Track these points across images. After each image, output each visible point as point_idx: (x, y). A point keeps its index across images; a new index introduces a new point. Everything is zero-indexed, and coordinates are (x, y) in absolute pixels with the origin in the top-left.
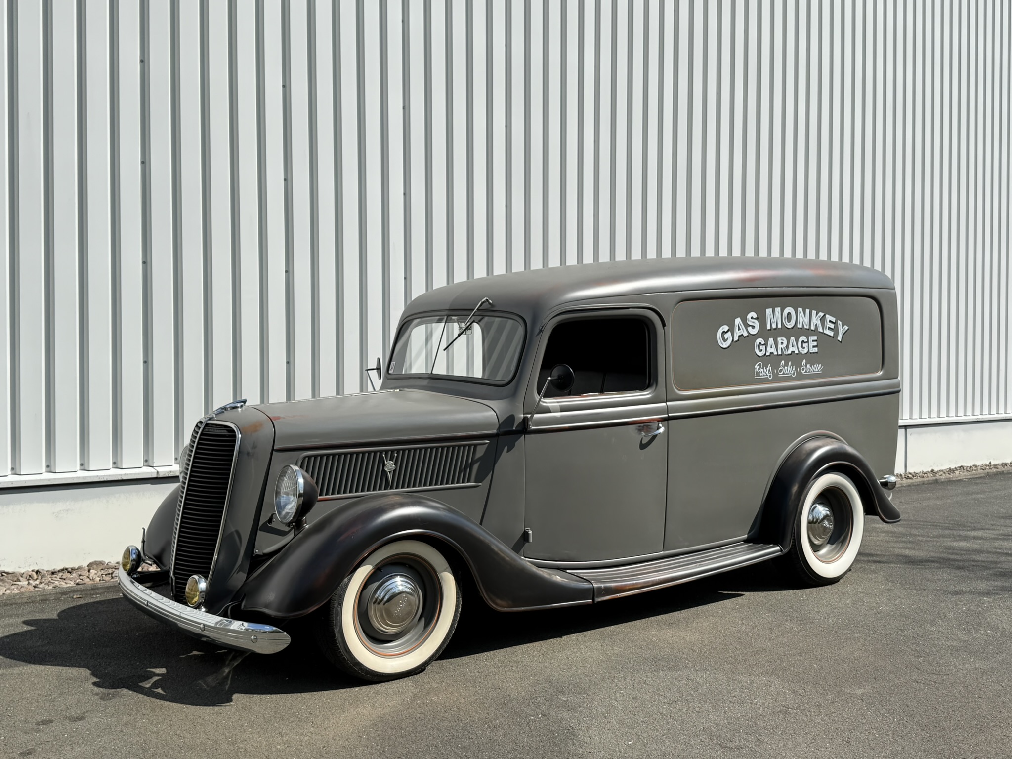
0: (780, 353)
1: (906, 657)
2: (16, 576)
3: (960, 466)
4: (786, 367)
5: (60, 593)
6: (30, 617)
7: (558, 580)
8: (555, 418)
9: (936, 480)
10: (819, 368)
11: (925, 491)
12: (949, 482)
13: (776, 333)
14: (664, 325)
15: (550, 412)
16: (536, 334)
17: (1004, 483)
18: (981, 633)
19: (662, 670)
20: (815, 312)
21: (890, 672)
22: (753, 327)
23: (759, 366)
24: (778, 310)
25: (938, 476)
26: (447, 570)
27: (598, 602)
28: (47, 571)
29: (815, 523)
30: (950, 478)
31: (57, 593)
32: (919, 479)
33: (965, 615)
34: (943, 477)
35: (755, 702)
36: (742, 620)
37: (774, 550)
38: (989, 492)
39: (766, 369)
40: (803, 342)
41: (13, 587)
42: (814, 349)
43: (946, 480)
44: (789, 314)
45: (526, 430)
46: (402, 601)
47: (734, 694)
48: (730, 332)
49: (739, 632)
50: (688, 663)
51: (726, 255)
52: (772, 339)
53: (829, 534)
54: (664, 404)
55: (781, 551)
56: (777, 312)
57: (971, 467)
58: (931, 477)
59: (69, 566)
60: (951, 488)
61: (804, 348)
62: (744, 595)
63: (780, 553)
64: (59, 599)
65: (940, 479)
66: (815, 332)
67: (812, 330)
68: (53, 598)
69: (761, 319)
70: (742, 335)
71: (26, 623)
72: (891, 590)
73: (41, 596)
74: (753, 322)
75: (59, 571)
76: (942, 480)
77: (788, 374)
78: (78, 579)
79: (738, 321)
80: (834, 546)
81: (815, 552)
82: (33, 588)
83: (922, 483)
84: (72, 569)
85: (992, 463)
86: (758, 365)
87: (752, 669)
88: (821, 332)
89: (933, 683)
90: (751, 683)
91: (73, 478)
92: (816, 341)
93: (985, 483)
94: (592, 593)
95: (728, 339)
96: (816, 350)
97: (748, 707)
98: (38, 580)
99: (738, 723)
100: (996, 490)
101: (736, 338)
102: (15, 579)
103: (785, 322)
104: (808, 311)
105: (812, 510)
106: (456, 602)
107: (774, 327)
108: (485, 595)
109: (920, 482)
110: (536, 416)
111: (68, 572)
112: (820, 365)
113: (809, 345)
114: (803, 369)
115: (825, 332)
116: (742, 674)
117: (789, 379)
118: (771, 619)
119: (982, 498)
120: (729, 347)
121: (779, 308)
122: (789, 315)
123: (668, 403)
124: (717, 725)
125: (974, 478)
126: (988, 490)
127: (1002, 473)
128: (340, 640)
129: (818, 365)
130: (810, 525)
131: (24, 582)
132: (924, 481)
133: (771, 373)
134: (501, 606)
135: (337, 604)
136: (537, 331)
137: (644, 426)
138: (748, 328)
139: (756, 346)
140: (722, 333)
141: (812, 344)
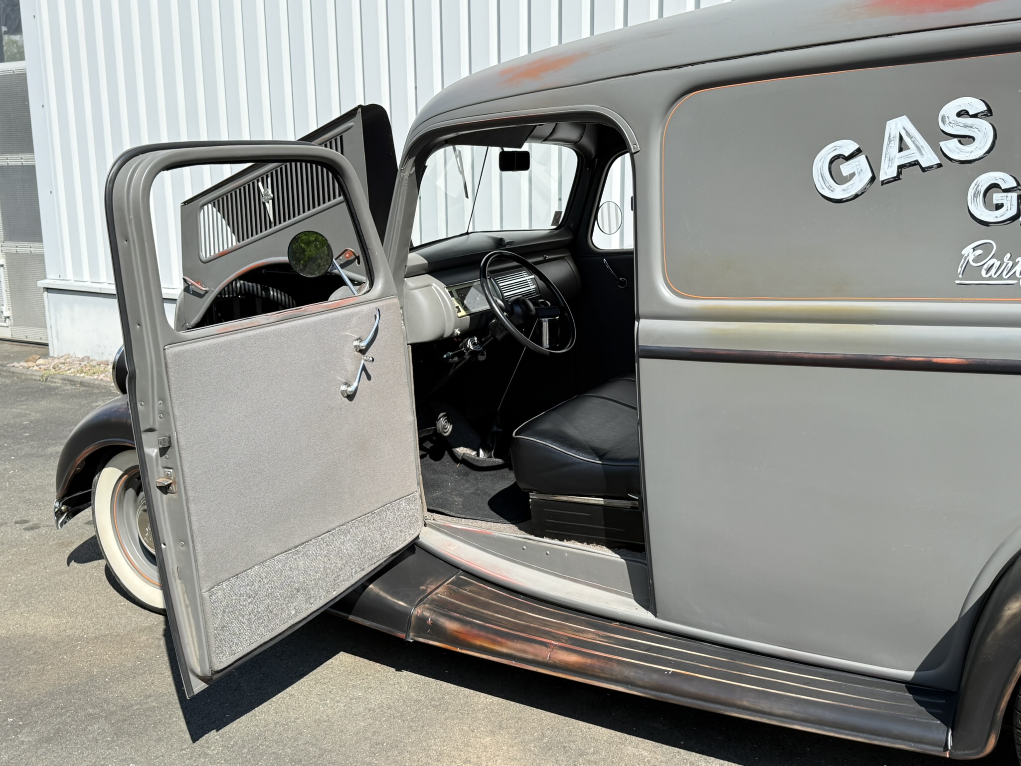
22: (965, 139)
23: (979, 252)
48: (862, 158)
70: (916, 163)
74: (966, 126)
79: (898, 125)
86: (974, 249)
95: (853, 175)
101: (887, 171)
120: (856, 196)
138: (942, 144)
139: (975, 196)
140: (831, 162)
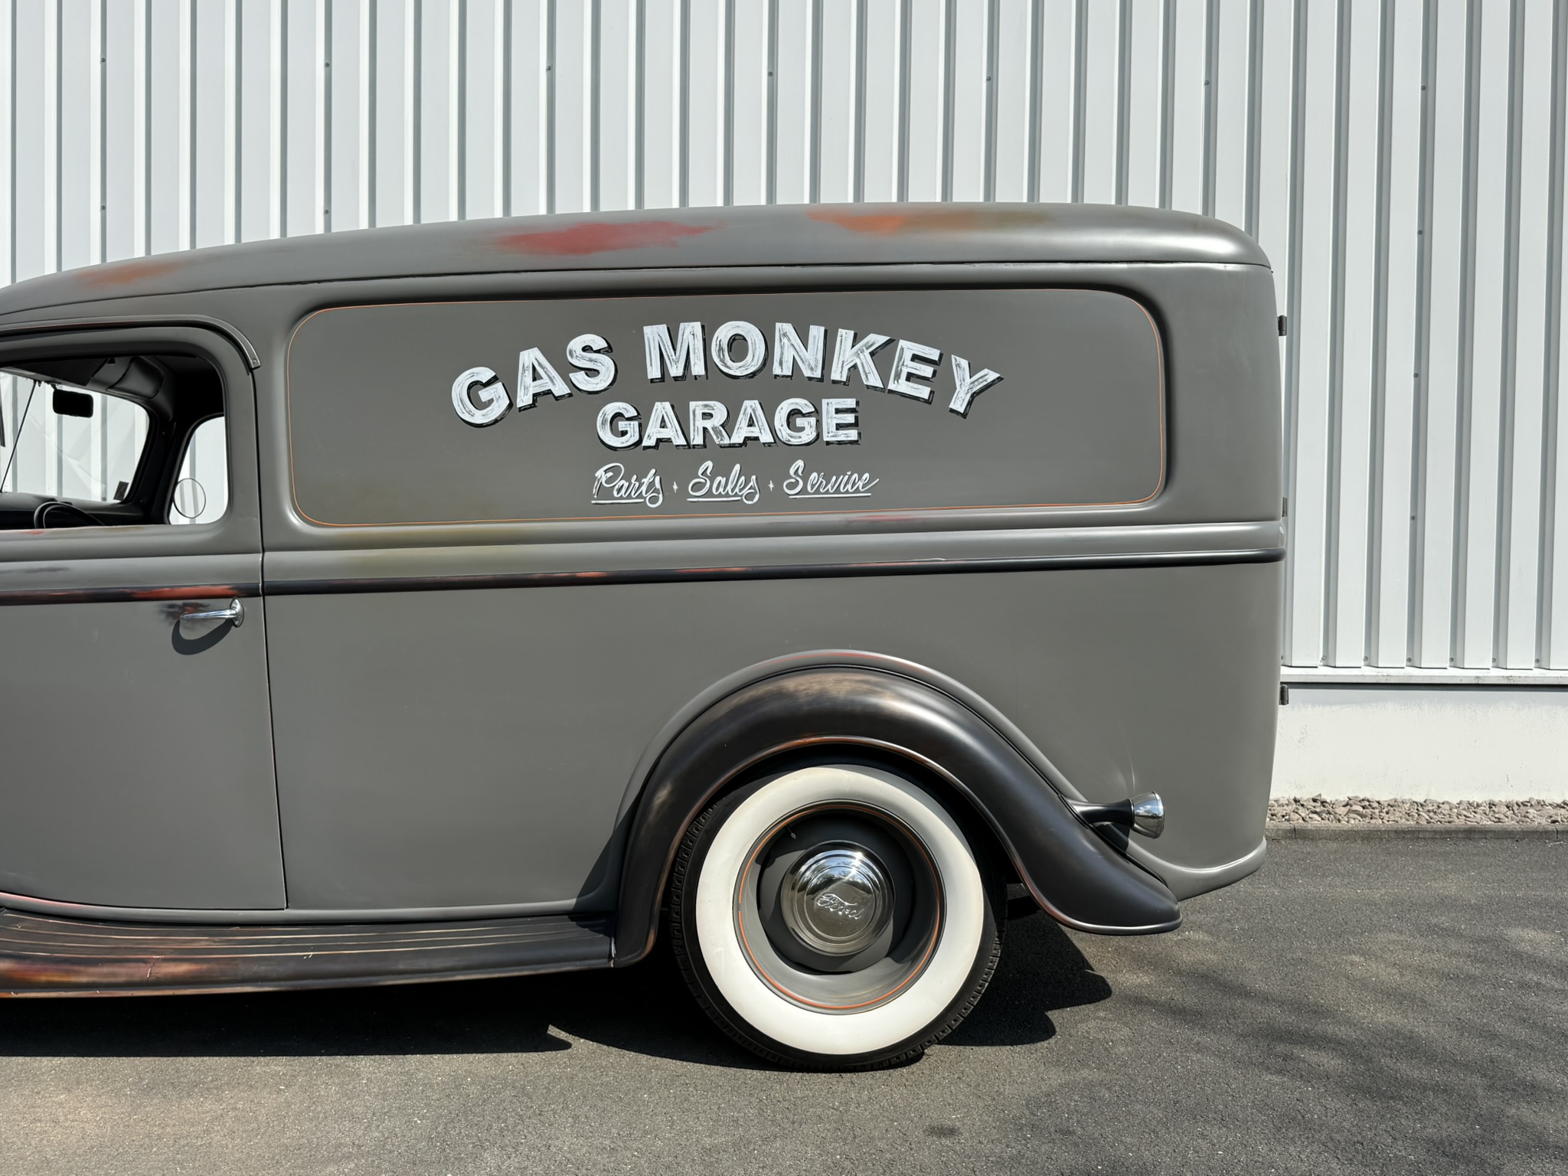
0: (698, 440)
4: (720, 479)
10: (860, 484)
13: (681, 389)
20: (851, 333)
22: (592, 372)
23: (610, 474)
24: (693, 327)
39: (639, 480)
40: (794, 413)
42: (841, 432)
44: (738, 338)
48: (499, 386)
52: (667, 405)
54: (257, 558)
56: (687, 335)
61: (800, 429)
62: (569, 1048)
66: (849, 386)
67: (836, 382)
69: (624, 351)
70: (548, 392)
74: (591, 360)
77: (727, 495)
79: (530, 357)
80: (897, 966)
86: (606, 471)
88: (875, 388)
92: (854, 411)
95: (491, 401)
96: (853, 436)
101: (524, 399)
103: (722, 361)
104: (817, 333)
107: (676, 370)
112: (867, 475)
113: (819, 422)
114: (793, 486)
115: (892, 386)
117: (730, 508)
120: (496, 421)
121: (697, 326)
122: (739, 341)
129: (856, 476)
133: (657, 491)
137: (185, 605)
138: (571, 375)
139: (603, 423)
140: (470, 387)
141: (830, 420)
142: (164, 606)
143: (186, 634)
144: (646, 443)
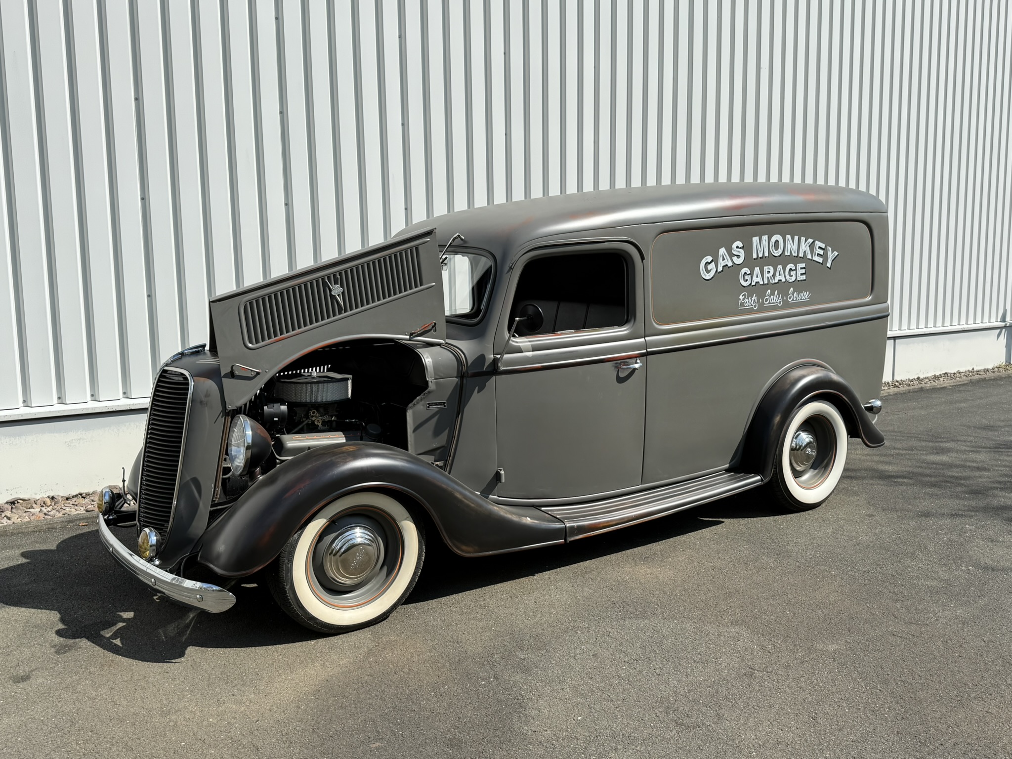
0: (766, 282)
1: (883, 601)
2: (30, 503)
3: (944, 372)
4: (772, 297)
5: (66, 521)
6: (30, 548)
7: (528, 522)
8: (527, 357)
9: (922, 388)
10: (806, 296)
11: (910, 400)
12: (934, 390)
13: (762, 262)
14: (643, 258)
15: (521, 352)
16: (506, 271)
17: (986, 390)
18: (962, 570)
19: (629, 618)
20: (804, 238)
21: (866, 621)
22: (738, 256)
23: (743, 297)
24: (765, 238)
25: (923, 385)
26: (408, 519)
27: (570, 542)
28: (62, 497)
29: (798, 450)
30: (935, 386)
31: (63, 522)
32: (906, 388)
33: (946, 547)
34: (928, 385)
35: (720, 662)
36: (718, 554)
37: (754, 480)
38: (973, 400)
39: (751, 299)
40: (791, 270)
41: (25, 514)
42: (802, 276)
43: (931, 388)
44: (777, 241)
45: (497, 371)
46: (359, 554)
47: (699, 651)
48: (713, 263)
49: (713, 568)
50: (657, 609)
51: (712, 181)
52: (758, 268)
53: (812, 461)
54: (643, 340)
55: (762, 480)
56: (764, 241)
57: (954, 374)
58: (917, 385)
59: (84, 491)
60: (936, 396)
61: (792, 276)
62: (723, 522)
63: (761, 482)
64: (65, 527)
65: (926, 387)
66: (804, 259)
67: (800, 257)
68: (60, 526)
69: (747, 248)
70: (727, 265)
71: (24, 555)
72: (873, 515)
73: (48, 524)
74: (738, 252)
75: (73, 497)
76: (928, 388)
77: (774, 303)
78: (89, 505)
79: (722, 251)
80: (816, 471)
81: (796, 478)
82: (44, 516)
83: (908, 391)
84: (86, 495)
85: (975, 369)
86: (742, 296)
87: (721, 617)
88: (810, 259)
89: (910, 636)
90: (718, 635)
91: (83, 409)
92: (804, 268)
93: (968, 391)
94: (564, 533)
95: (711, 269)
96: (804, 277)
97: (712, 668)
98: (51, 507)
99: (699, 690)
100: (978, 398)
101: (720, 269)
102: (29, 506)
103: (773, 250)
104: (796, 238)
105: (796, 437)
106: (419, 550)
108: (449, 542)
109: (906, 390)
110: (506, 356)
111: (82, 497)
112: (808, 293)
113: (796, 273)
114: (790, 298)
115: (814, 259)
116: (711, 623)
117: (775, 308)
118: (748, 552)
119: (964, 407)
120: (712, 278)
121: (767, 236)
122: (777, 243)
123: (647, 338)
124: (675, 693)
125: (957, 385)
126: (970, 398)
127: (984, 380)
128: (292, 596)
129: (805, 293)
130: (792, 452)
131: (36, 510)
132: (910, 390)
133: (756, 303)
134: (467, 551)
135: (287, 561)
136: (507, 268)
137: (621, 362)
138: (733, 258)
139: (741, 276)
140: (705, 265)
141: (800, 271)
142: (614, 363)
143: (622, 375)
144: (752, 284)
